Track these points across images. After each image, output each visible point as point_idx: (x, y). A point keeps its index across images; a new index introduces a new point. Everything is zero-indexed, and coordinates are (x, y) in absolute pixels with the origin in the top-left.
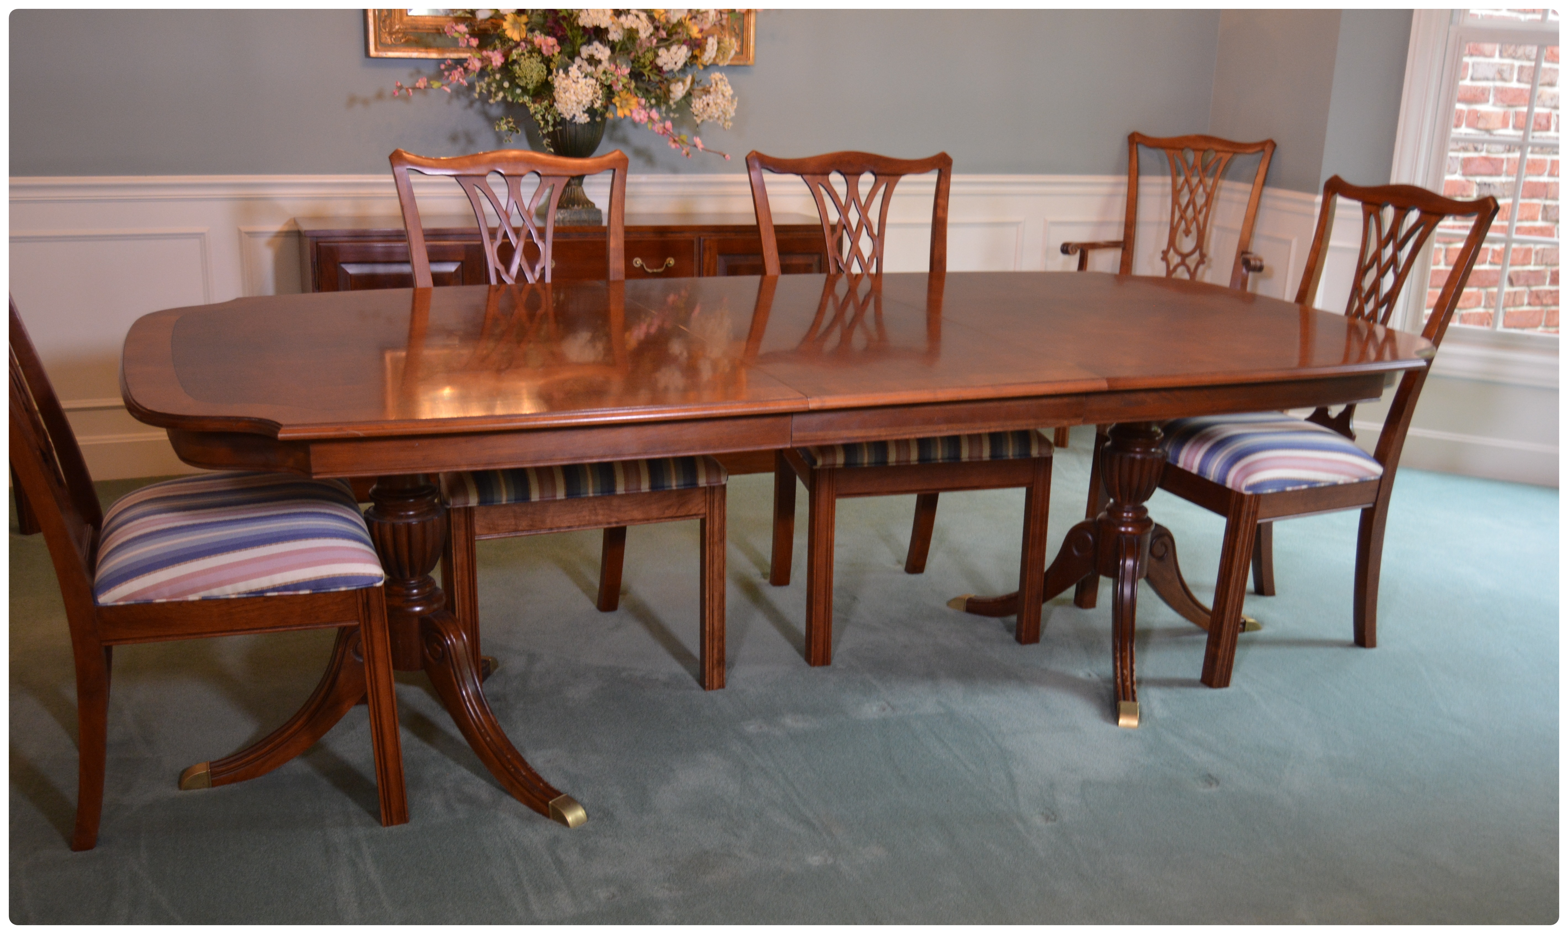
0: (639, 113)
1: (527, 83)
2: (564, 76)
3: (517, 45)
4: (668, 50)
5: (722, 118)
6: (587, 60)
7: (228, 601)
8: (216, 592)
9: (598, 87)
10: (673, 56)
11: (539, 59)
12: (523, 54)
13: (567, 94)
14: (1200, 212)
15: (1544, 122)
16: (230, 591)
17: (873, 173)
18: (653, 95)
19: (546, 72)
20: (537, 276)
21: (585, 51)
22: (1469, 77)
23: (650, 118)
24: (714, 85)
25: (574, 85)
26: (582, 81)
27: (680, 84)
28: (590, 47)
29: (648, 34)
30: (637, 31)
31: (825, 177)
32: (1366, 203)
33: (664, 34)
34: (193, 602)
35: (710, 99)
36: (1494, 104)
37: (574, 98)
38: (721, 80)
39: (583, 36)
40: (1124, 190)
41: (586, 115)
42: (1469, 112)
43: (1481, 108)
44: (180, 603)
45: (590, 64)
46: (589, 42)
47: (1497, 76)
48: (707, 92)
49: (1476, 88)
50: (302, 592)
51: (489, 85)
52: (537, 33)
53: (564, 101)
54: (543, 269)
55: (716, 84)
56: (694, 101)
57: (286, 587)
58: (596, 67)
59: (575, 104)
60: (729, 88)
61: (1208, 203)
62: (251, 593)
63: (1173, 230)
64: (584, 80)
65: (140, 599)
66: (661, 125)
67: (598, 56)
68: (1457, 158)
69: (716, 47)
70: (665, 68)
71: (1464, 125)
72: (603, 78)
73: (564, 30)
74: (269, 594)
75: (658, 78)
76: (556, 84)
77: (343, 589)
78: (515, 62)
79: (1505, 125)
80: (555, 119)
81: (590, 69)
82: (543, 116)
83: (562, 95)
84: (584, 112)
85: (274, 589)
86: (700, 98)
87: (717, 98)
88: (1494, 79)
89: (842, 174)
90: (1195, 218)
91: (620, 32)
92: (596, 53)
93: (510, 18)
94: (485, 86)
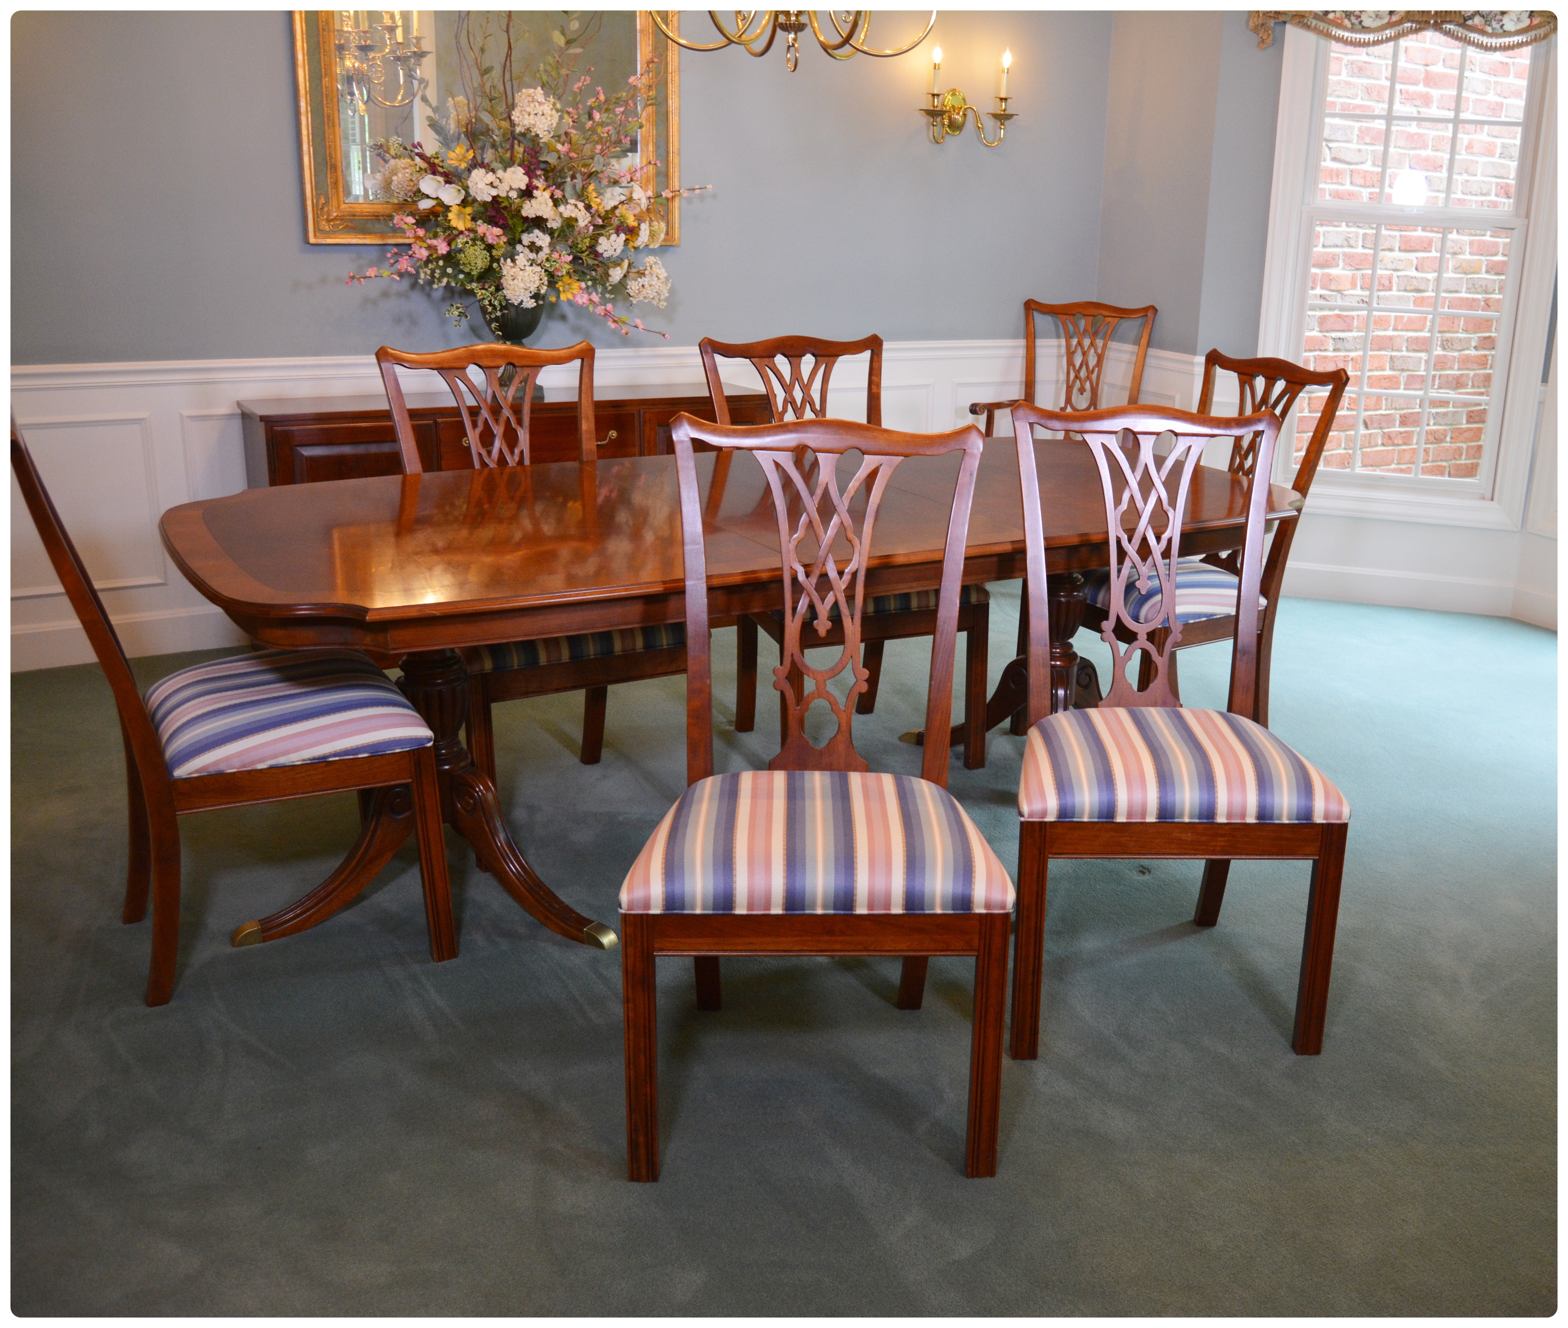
0: (581, 297)
1: (471, 270)
2: (512, 264)
3: (461, 232)
4: (607, 238)
5: (656, 298)
6: (528, 247)
7: (293, 767)
8: (283, 760)
9: (543, 273)
10: (613, 244)
11: (483, 246)
12: (467, 243)
13: (515, 281)
14: (1093, 371)
15: (1387, 283)
16: (295, 758)
17: (814, 355)
18: (588, 277)
19: (489, 259)
20: (517, 458)
21: (526, 238)
22: (1321, 245)
23: (590, 300)
24: (648, 268)
25: (521, 272)
26: (529, 269)
27: (618, 268)
28: (531, 235)
29: (586, 222)
30: (576, 220)
31: (771, 359)
32: (1240, 374)
33: (600, 222)
34: (261, 770)
35: (645, 281)
36: (1344, 269)
37: (522, 285)
38: (655, 263)
39: (523, 223)
40: (1022, 352)
41: (533, 300)
42: (1323, 275)
43: (1333, 271)
44: (249, 772)
45: (532, 251)
46: (528, 230)
47: (1345, 243)
48: (641, 274)
49: (1328, 254)
50: (360, 756)
51: (433, 271)
52: (480, 222)
53: (511, 288)
54: (522, 452)
55: (651, 267)
56: (629, 283)
57: (346, 752)
58: (537, 254)
59: (523, 291)
60: (664, 270)
61: (1099, 364)
62: (314, 759)
63: (1069, 389)
64: (531, 268)
65: (212, 770)
66: (603, 307)
67: (539, 243)
68: (1314, 316)
69: (648, 232)
70: (605, 255)
71: (1318, 287)
72: (547, 265)
73: (505, 219)
74: (331, 759)
75: (596, 262)
76: (505, 272)
77: (398, 751)
78: (460, 251)
79: (1354, 286)
80: (500, 304)
81: (532, 256)
82: (490, 301)
83: (511, 282)
84: (531, 298)
85: (335, 755)
86: (636, 280)
87: (653, 280)
88: (1342, 246)
89: (785, 356)
90: (1088, 378)
91: (560, 221)
92: (536, 240)
93: (455, 209)
94: (429, 272)
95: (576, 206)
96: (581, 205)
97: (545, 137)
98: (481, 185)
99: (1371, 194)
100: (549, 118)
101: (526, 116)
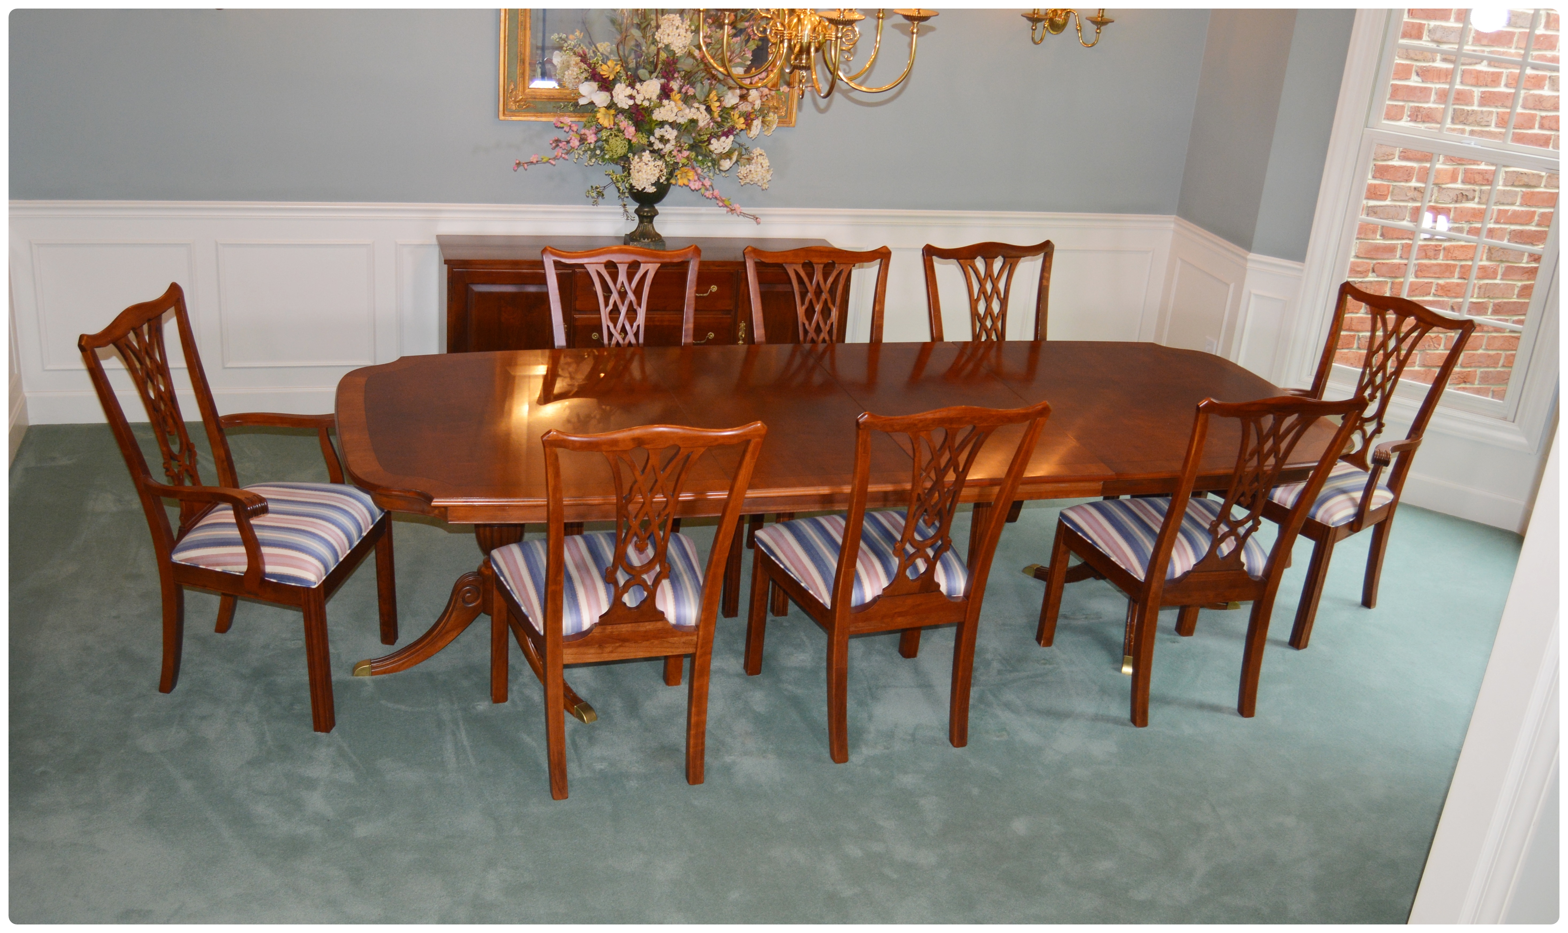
0: (694, 185)
1: (613, 155)
2: (638, 160)
3: (605, 128)
4: (718, 140)
5: (762, 181)
6: (658, 139)
9: (664, 166)
10: (722, 144)
11: (623, 138)
12: (611, 134)
13: (640, 173)
19: (626, 149)
21: (658, 132)
24: (755, 158)
25: (645, 166)
26: (651, 164)
27: (728, 160)
29: (705, 124)
30: (698, 120)
35: (752, 167)
37: (645, 176)
38: (761, 155)
41: (654, 187)
42: (1420, 168)
45: (660, 143)
46: (661, 126)
48: (749, 163)
53: (637, 179)
55: (757, 157)
56: (739, 168)
58: (665, 145)
59: (646, 180)
60: (767, 161)
67: (667, 137)
68: (1406, 207)
70: (716, 151)
71: (1414, 180)
72: (668, 159)
73: (640, 120)
76: (634, 163)
78: (605, 141)
79: (1454, 179)
81: (660, 148)
83: (636, 174)
84: (652, 184)
86: (744, 166)
87: (758, 168)
91: (685, 118)
92: (665, 134)
93: (603, 110)
94: (582, 153)
95: (698, 109)
96: (703, 108)
97: (679, 52)
98: (621, 96)
99: (1483, 93)
100: (684, 39)
101: (666, 36)
